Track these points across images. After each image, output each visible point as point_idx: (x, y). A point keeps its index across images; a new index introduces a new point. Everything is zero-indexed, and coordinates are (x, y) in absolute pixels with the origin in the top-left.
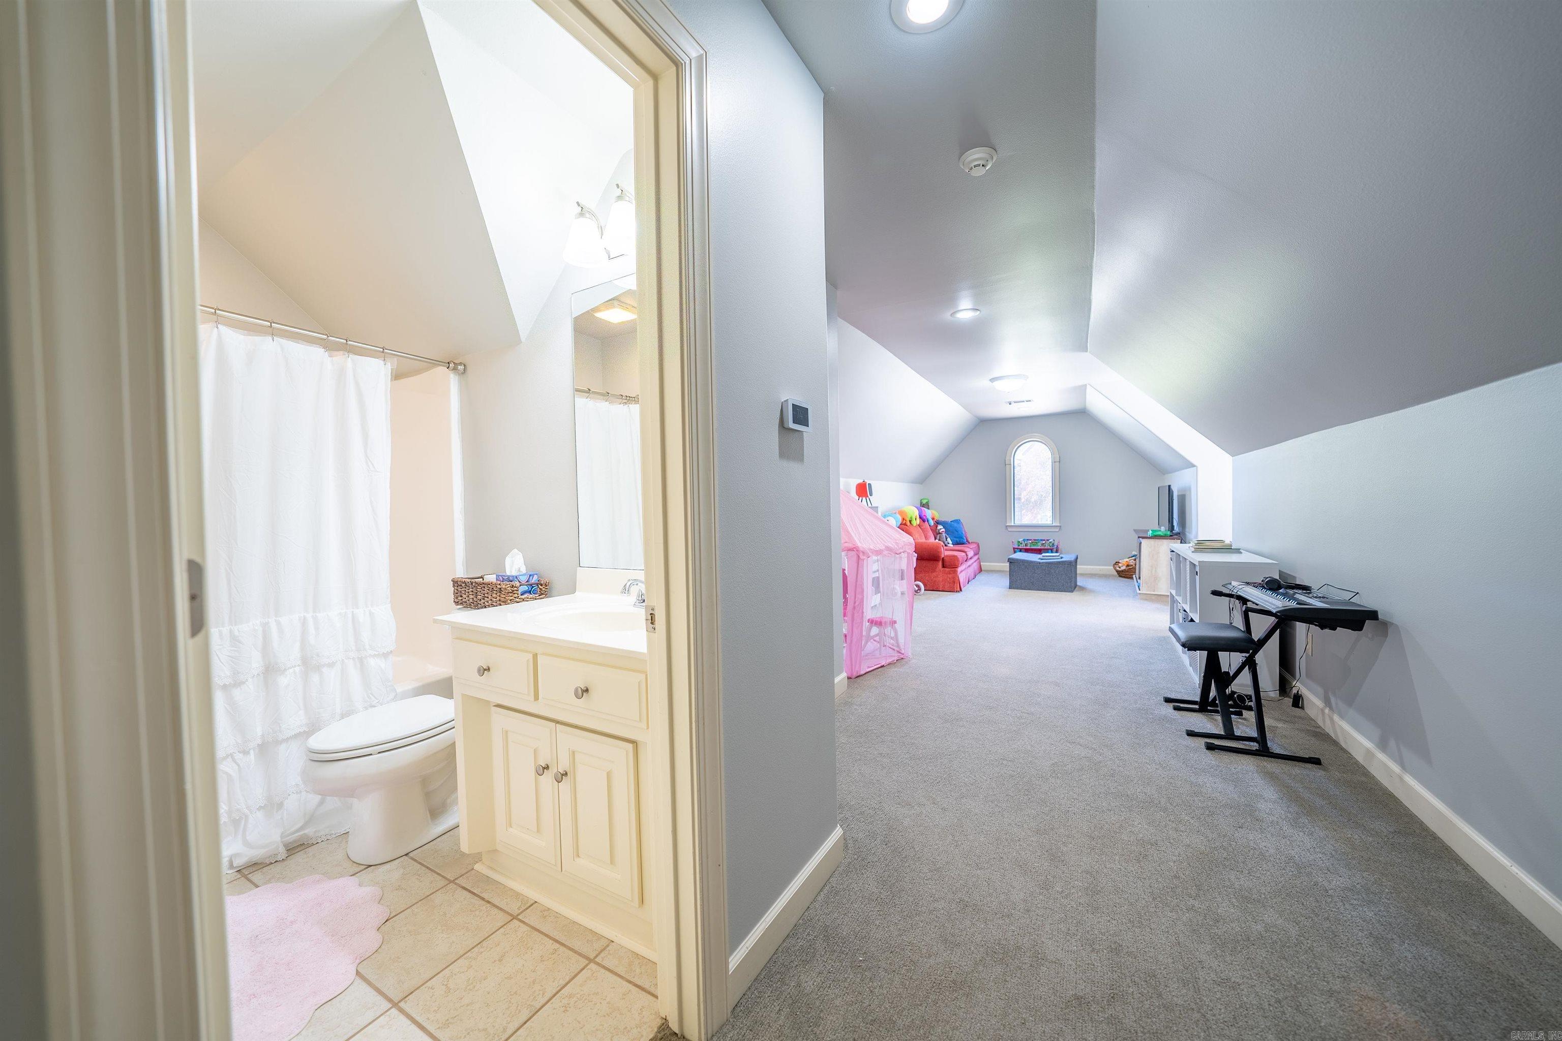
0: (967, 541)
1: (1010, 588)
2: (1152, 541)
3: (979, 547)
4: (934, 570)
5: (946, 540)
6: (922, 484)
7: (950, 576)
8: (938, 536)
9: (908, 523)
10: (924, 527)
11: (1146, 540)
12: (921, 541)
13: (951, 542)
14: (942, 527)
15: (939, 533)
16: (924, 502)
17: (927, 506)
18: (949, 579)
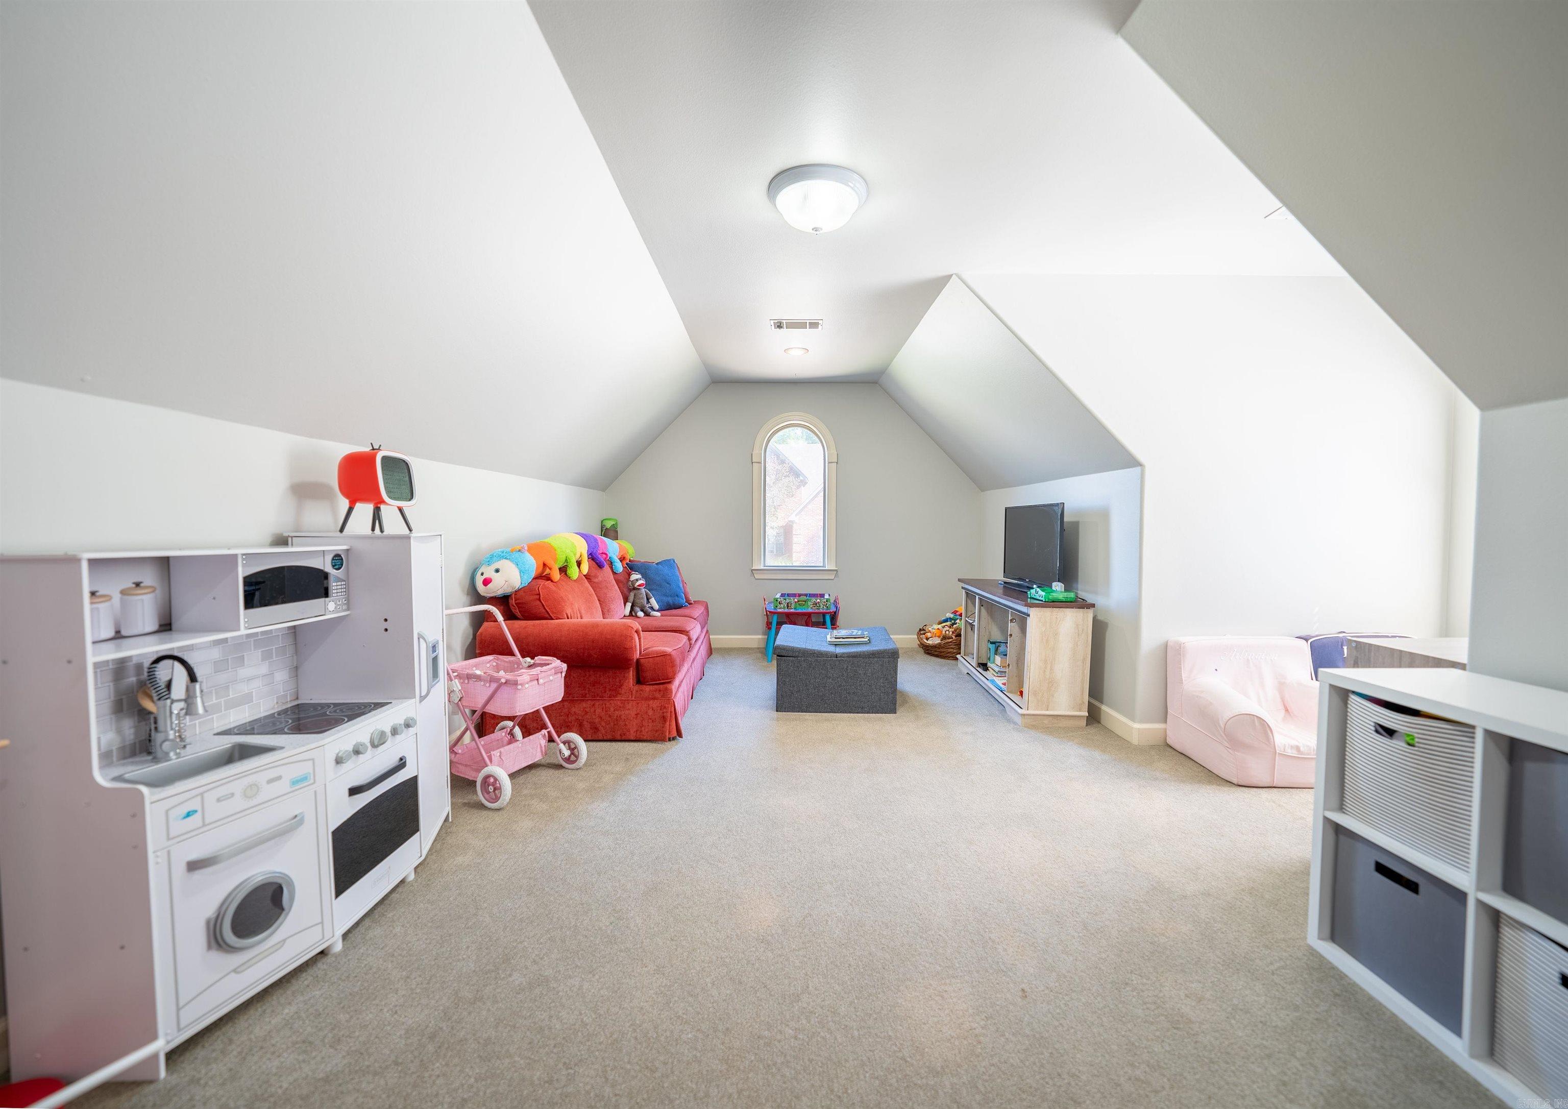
0: (688, 601)
1: (780, 708)
2: (1047, 613)
3: (708, 612)
4: (615, 691)
5: (648, 602)
6: (604, 489)
7: (655, 704)
8: (632, 594)
9: (556, 576)
10: (600, 579)
11: (1037, 609)
12: (587, 620)
13: (656, 606)
14: (639, 576)
15: (634, 589)
16: (609, 524)
17: (610, 532)
18: (650, 712)
